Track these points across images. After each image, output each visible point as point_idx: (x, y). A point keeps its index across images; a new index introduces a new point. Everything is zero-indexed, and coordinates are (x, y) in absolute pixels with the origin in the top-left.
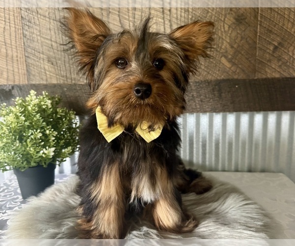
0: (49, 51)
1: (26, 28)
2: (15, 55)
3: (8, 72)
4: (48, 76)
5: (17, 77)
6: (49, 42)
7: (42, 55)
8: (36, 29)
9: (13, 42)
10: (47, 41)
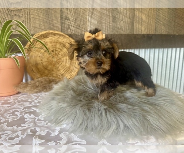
0: (164, 21)
1: (157, 10)
2: (152, 22)
3: (147, 29)
4: (162, 32)
5: (151, 32)
6: (165, 17)
7: (161, 22)
8: (161, 11)
9: (152, 16)
10: (164, 17)
